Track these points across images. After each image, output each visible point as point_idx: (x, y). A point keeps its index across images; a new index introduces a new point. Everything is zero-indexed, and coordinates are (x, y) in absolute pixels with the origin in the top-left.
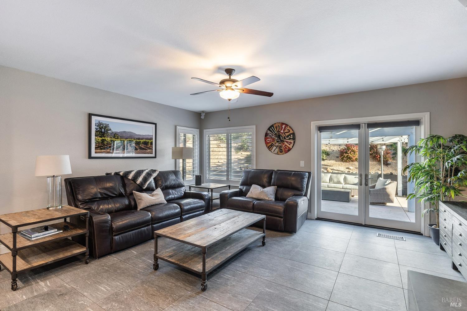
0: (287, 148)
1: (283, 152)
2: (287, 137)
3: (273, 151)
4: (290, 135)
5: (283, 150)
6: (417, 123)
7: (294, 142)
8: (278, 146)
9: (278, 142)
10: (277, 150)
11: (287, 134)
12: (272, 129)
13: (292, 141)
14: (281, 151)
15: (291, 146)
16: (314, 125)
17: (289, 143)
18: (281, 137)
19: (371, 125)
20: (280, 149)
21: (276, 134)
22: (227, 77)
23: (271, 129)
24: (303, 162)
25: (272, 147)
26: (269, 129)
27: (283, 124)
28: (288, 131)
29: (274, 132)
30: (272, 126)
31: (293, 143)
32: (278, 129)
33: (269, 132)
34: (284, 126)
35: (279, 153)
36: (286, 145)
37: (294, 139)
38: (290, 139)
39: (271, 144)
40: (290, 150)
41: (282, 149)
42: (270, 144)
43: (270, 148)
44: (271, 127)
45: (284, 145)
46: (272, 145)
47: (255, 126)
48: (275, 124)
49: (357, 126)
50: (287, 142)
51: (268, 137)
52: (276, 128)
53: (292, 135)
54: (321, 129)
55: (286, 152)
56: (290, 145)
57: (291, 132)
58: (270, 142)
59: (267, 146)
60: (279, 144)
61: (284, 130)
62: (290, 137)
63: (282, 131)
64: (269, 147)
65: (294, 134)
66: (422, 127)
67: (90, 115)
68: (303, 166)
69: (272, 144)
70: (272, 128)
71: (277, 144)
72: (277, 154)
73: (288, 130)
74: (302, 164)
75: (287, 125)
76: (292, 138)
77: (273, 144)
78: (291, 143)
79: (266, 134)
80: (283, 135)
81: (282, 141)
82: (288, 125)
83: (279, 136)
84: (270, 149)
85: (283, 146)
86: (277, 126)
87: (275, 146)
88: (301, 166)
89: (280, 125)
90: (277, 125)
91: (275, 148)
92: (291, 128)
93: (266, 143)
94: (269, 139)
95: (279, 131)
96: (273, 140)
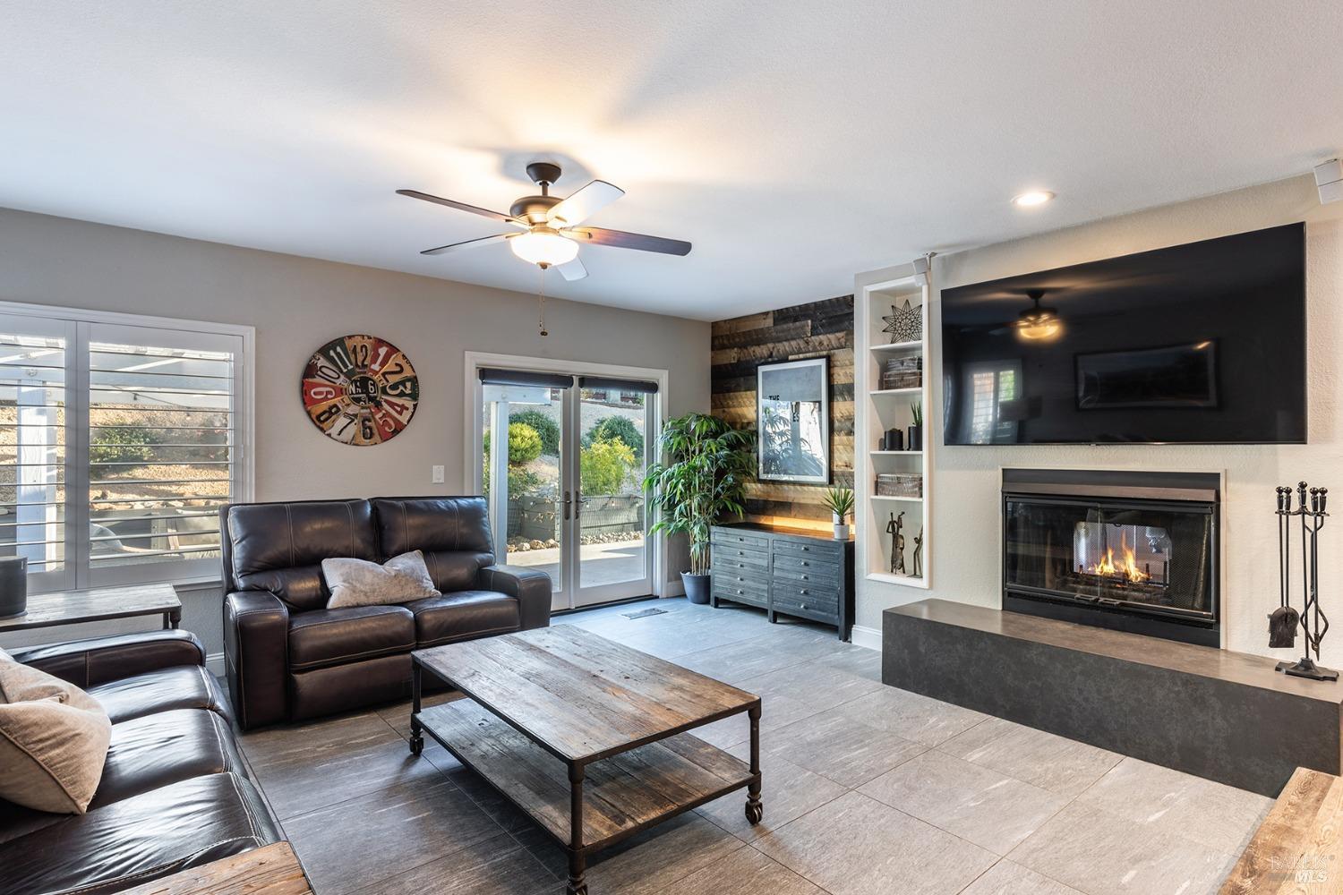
0: (392, 423)
1: (377, 437)
2: (394, 387)
3: (334, 431)
4: (403, 383)
5: (375, 431)
6: (652, 387)
7: (415, 406)
8: (356, 416)
9: (357, 400)
10: (353, 428)
11: (393, 379)
12: (338, 354)
13: (409, 403)
14: (368, 434)
15: (404, 418)
16: (474, 360)
17: (399, 409)
18: (370, 387)
20: (365, 427)
21: (349, 375)
23: (332, 353)
24: (442, 468)
25: (334, 417)
26: (324, 351)
27: (380, 342)
28: (398, 369)
29: (346, 366)
30: (340, 342)
31: (411, 410)
32: (360, 358)
33: (321, 362)
34: (383, 351)
35: (361, 439)
36: (387, 414)
37: (414, 396)
38: (402, 394)
39: (331, 408)
40: (399, 428)
41: (370, 428)
42: (324, 406)
43: (320, 421)
44: (332, 345)
45: (380, 415)
46: (332, 412)
47: (254, 329)
48: (350, 337)
50: (392, 405)
51: (318, 380)
52: (354, 350)
53: (408, 385)
54: (486, 374)
55: (386, 437)
56: (400, 414)
57: (408, 373)
58: (326, 399)
59: (309, 414)
60: (363, 408)
61: (384, 363)
62: (401, 388)
63: (376, 367)
64: (318, 417)
65: (414, 380)
66: (658, 396)
68: (442, 481)
69: (335, 406)
70: (339, 349)
71: (354, 409)
72: (353, 442)
73: (397, 365)
74: (438, 474)
75: (393, 349)
76: (408, 392)
77: (338, 410)
78: (404, 408)
79: (310, 371)
80: (381, 382)
81: (372, 399)
82: (398, 350)
83: (363, 383)
84: (323, 425)
85: (377, 417)
86: (358, 349)
87: (347, 415)
88: (433, 482)
89: (368, 343)
90: (358, 342)
91: (342, 421)
92: (408, 362)
93: (306, 400)
94: (320, 389)
95: (364, 366)
96: (340, 391)
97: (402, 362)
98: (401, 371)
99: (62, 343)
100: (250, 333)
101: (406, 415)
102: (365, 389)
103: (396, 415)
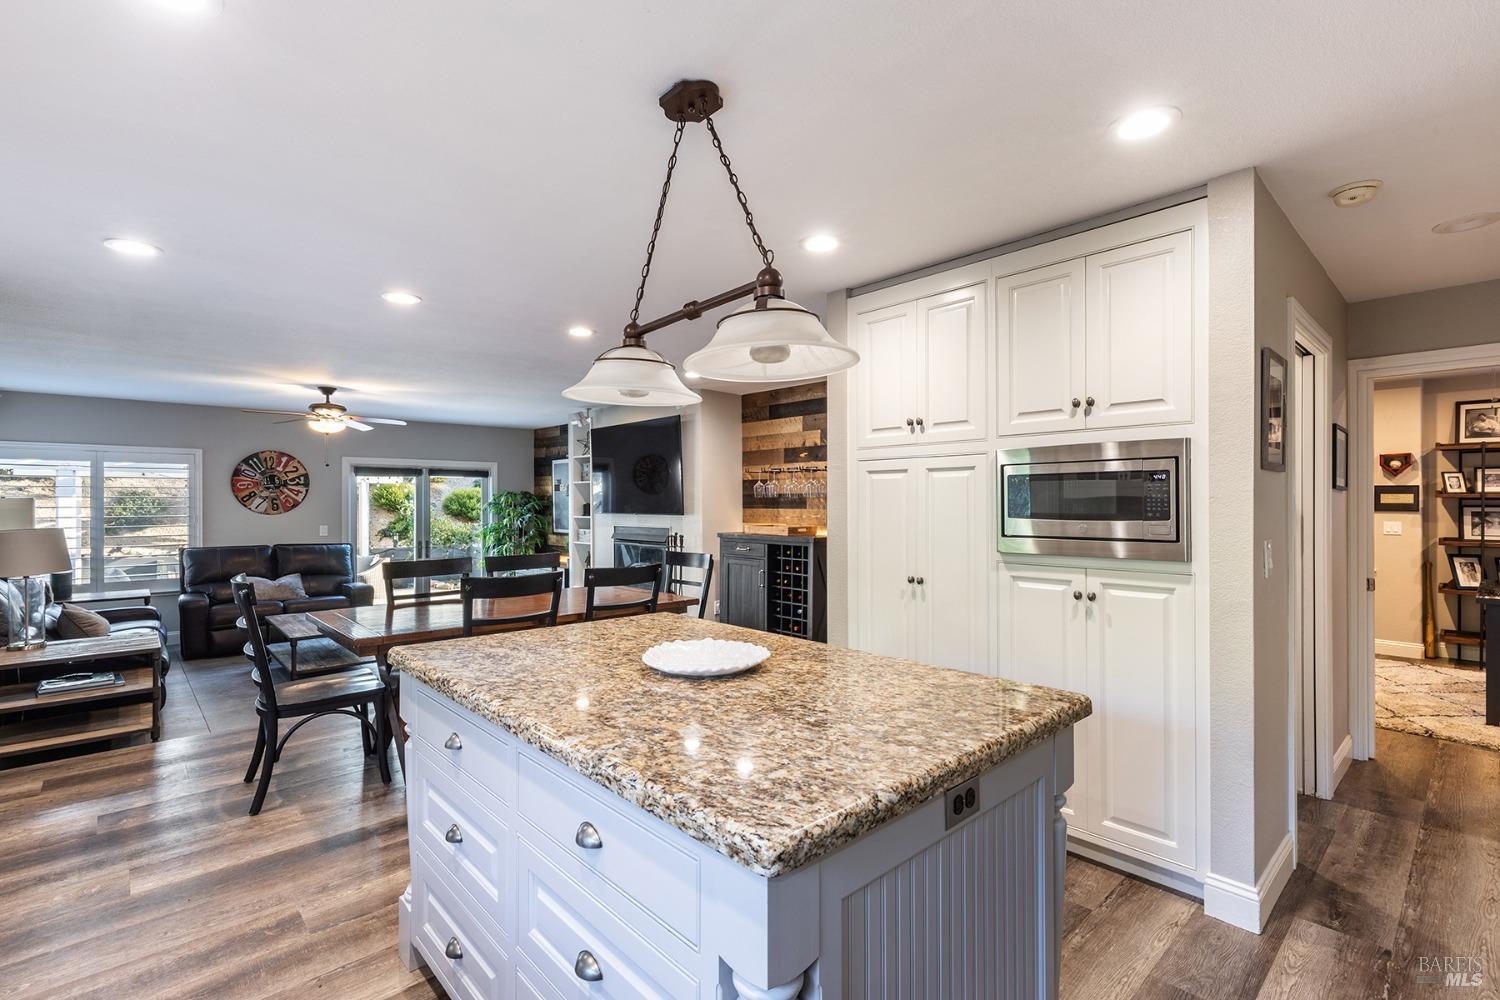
0: (291, 501)
1: (281, 510)
2: (293, 480)
3: (253, 506)
4: (298, 478)
5: (280, 506)
6: (485, 474)
7: (307, 491)
8: (267, 497)
9: (268, 488)
10: (265, 505)
11: (291, 476)
12: (255, 463)
13: (303, 490)
14: (275, 508)
15: (299, 498)
16: (346, 465)
17: (296, 493)
18: (276, 480)
19: (432, 471)
20: (273, 504)
21: (262, 473)
23: (251, 462)
24: (326, 527)
25: (252, 499)
26: (246, 461)
27: (283, 454)
28: (295, 469)
29: (260, 469)
30: (256, 455)
31: (304, 493)
32: (269, 464)
33: (244, 467)
34: (284, 459)
35: (271, 511)
36: (288, 496)
37: (306, 484)
38: (298, 484)
39: (250, 493)
40: (296, 504)
41: (277, 504)
42: (247, 493)
43: (244, 501)
44: (251, 457)
45: (283, 497)
46: (253, 495)
47: (201, 451)
48: (262, 452)
49: (417, 472)
50: (291, 490)
51: (242, 478)
52: (265, 461)
53: (302, 478)
54: (359, 470)
55: (287, 510)
56: (296, 495)
57: (302, 471)
58: (247, 488)
59: (237, 497)
60: (272, 493)
61: (285, 466)
62: (297, 480)
63: (280, 469)
64: (243, 499)
65: (306, 476)
66: (490, 479)
68: (326, 535)
69: (254, 492)
70: (255, 460)
71: (265, 494)
72: (266, 512)
73: (294, 467)
74: (323, 531)
75: (291, 458)
76: (302, 482)
77: (255, 494)
78: (299, 492)
79: (237, 472)
80: (283, 477)
81: (277, 488)
82: (295, 459)
83: (272, 479)
84: (246, 504)
85: (281, 498)
86: (268, 459)
87: (261, 497)
88: (322, 534)
89: (274, 456)
90: (267, 455)
91: (258, 501)
92: (301, 465)
93: (235, 489)
94: (244, 482)
95: (272, 469)
96: (257, 484)
97: (298, 465)
98: (297, 470)
99: (88, 463)
100: (199, 452)
101: (301, 496)
102: (274, 483)
103: (294, 496)
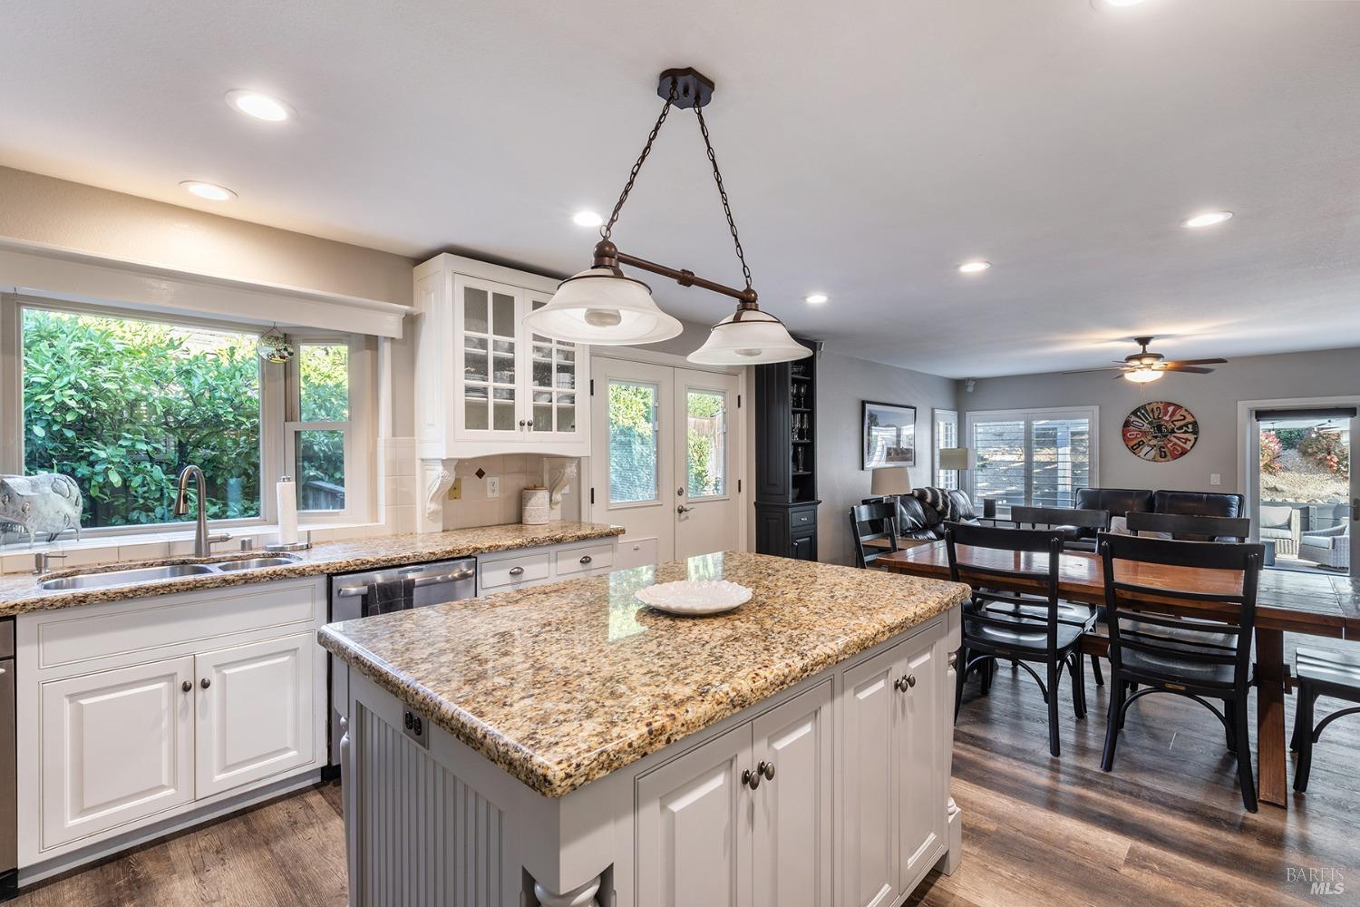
0: (1179, 449)
1: (1169, 457)
2: (1180, 428)
3: (1142, 454)
4: (1186, 425)
5: (1168, 454)
7: (1196, 439)
8: (1155, 446)
9: (1156, 437)
10: (1153, 453)
11: (1178, 424)
12: (1143, 414)
13: (1192, 437)
14: (1163, 455)
15: (1188, 446)
16: (1244, 408)
17: (1184, 441)
18: (1164, 429)
20: (1161, 451)
21: (1150, 423)
22: (1136, 348)
23: (1139, 413)
24: (1218, 476)
25: (1141, 447)
26: (1134, 413)
27: (1170, 404)
28: (1182, 418)
29: (1147, 420)
30: (1143, 407)
31: (1193, 441)
32: (1156, 414)
33: (1133, 418)
34: (1171, 409)
35: (1158, 458)
36: (1175, 444)
37: (1195, 432)
38: (1186, 432)
39: (1139, 442)
40: (1184, 452)
41: (1165, 452)
42: (1136, 442)
43: (1134, 449)
44: (1138, 410)
45: (1171, 444)
46: (1140, 444)
47: (1098, 407)
48: (1149, 404)
49: (1349, 411)
50: (1179, 438)
51: (1131, 428)
52: (1152, 410)
53: (1190, 426)
54: (1261, 415)
55: (1175, 457)
56: (1185, 443)
57: (1190, 419)
58: (1136, 438)
59: (1127, 445)
60: (1159, 441)
61: (1171, 416)
62: (1185, 428)
63: (1167, 418)
64: (1132, 447)
65: (1195, 424)
67: (863, 403)
68: (1219, 483)
69: (1142, 441)
70: (1143, 411)
71: (1153, 442)
72: (1154, 460)
73: (1181, 415)
74: (1216, 478)
75: (1178, 407)
76: (1190, 430)
77: (1144, 443)
78: (1187, 440)
79: (1127, 424)
80: (1171, 426)
81: (1165, 436)
82: (1182, 407)
83: (1159, 428)
84: (1136, 452)
85: (1169, 446)
86: (1155, 409)
87: (1149, 445)
88: (1214, 483)
89: (1161, 406)
90: (1154, 406)
91: (1146, 449)
92: (1189, 413)
93: (1125, 439)
94: (1132, 433)
95: (1159, 418)
96: (1145, 433)
97: (1185, 414)
98: (1185, 418)
99: (1022, 424)
100: (1096, 409)
102: (1160, 431)
103: (1182, 445)
